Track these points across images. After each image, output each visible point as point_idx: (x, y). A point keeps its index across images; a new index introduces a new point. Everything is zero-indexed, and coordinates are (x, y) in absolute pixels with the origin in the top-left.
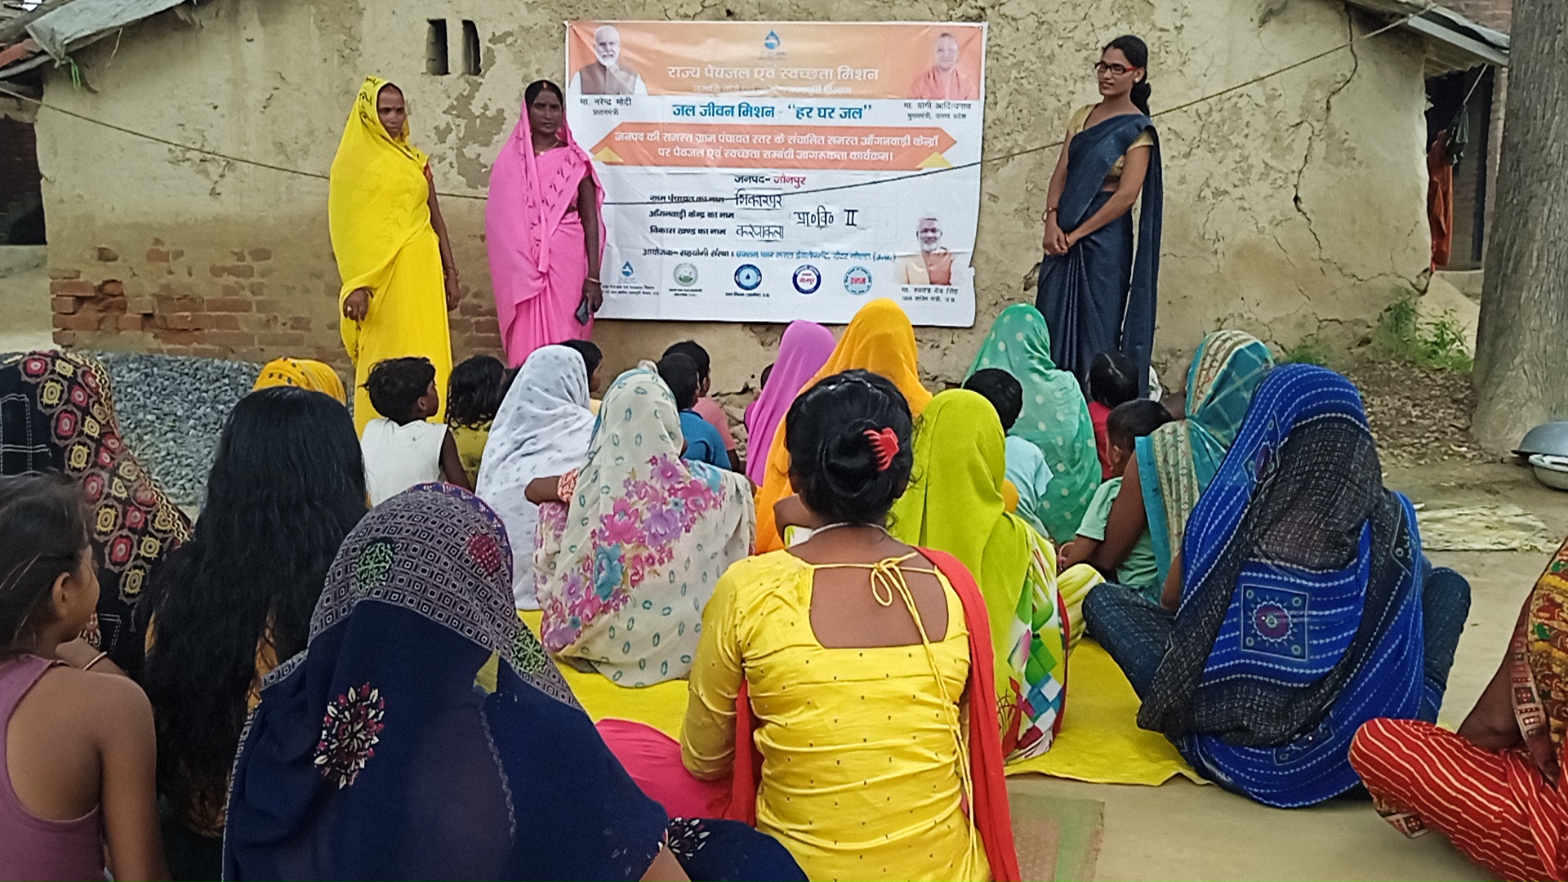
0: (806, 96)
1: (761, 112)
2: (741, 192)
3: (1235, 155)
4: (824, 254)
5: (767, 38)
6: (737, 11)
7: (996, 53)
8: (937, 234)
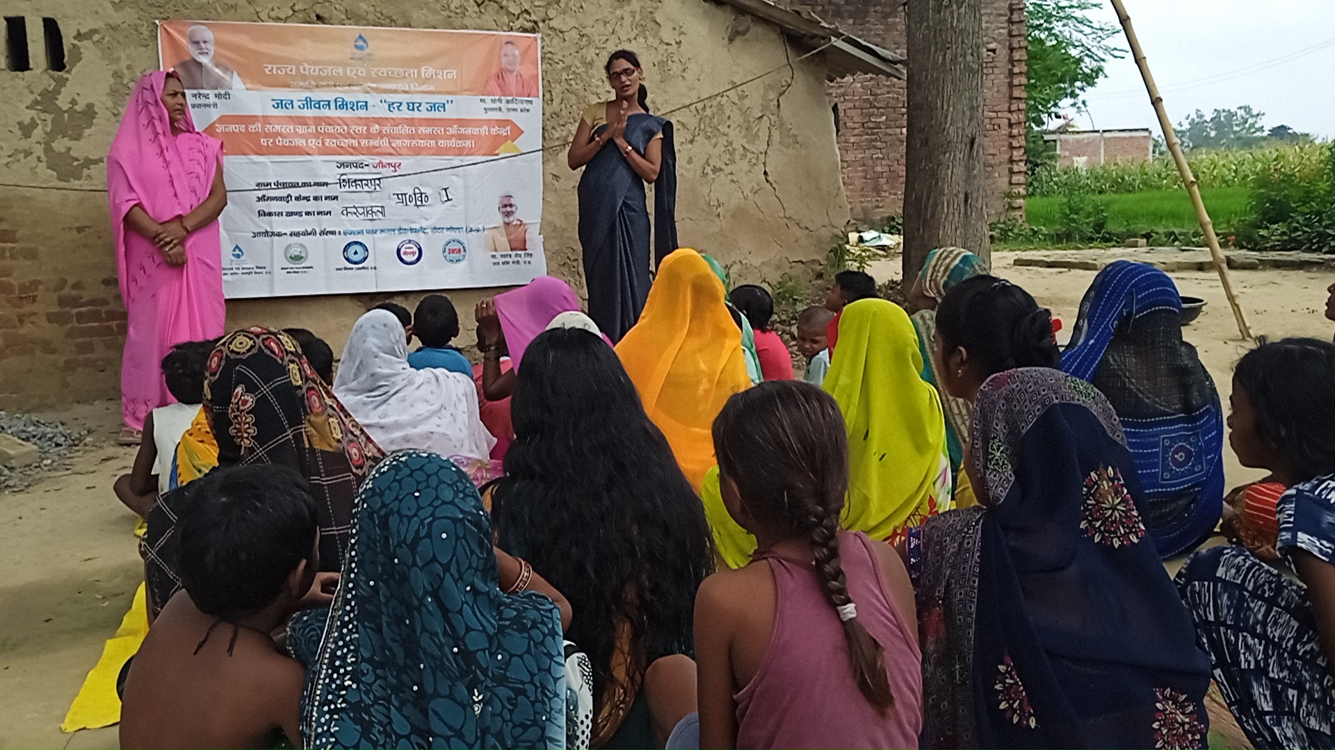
0: (395, 92)
1: (355, 106)
2: (343, 177)
3: (723, 141)
4: (423, 229)
5: (356, 41)
6: (326, 15)
7: (550, 59)
8: (514, 209)
